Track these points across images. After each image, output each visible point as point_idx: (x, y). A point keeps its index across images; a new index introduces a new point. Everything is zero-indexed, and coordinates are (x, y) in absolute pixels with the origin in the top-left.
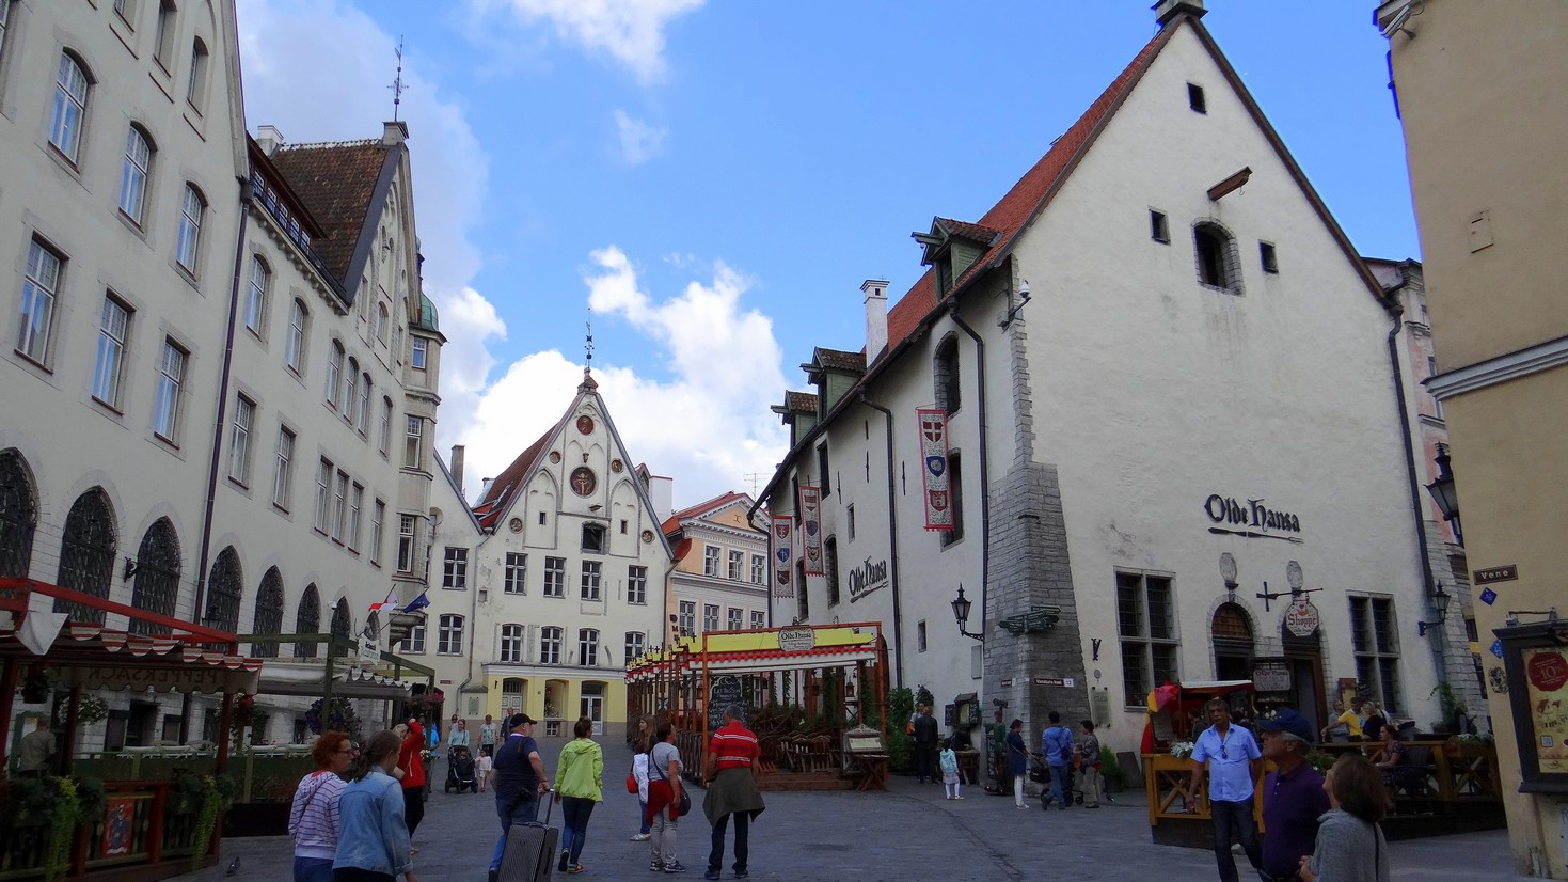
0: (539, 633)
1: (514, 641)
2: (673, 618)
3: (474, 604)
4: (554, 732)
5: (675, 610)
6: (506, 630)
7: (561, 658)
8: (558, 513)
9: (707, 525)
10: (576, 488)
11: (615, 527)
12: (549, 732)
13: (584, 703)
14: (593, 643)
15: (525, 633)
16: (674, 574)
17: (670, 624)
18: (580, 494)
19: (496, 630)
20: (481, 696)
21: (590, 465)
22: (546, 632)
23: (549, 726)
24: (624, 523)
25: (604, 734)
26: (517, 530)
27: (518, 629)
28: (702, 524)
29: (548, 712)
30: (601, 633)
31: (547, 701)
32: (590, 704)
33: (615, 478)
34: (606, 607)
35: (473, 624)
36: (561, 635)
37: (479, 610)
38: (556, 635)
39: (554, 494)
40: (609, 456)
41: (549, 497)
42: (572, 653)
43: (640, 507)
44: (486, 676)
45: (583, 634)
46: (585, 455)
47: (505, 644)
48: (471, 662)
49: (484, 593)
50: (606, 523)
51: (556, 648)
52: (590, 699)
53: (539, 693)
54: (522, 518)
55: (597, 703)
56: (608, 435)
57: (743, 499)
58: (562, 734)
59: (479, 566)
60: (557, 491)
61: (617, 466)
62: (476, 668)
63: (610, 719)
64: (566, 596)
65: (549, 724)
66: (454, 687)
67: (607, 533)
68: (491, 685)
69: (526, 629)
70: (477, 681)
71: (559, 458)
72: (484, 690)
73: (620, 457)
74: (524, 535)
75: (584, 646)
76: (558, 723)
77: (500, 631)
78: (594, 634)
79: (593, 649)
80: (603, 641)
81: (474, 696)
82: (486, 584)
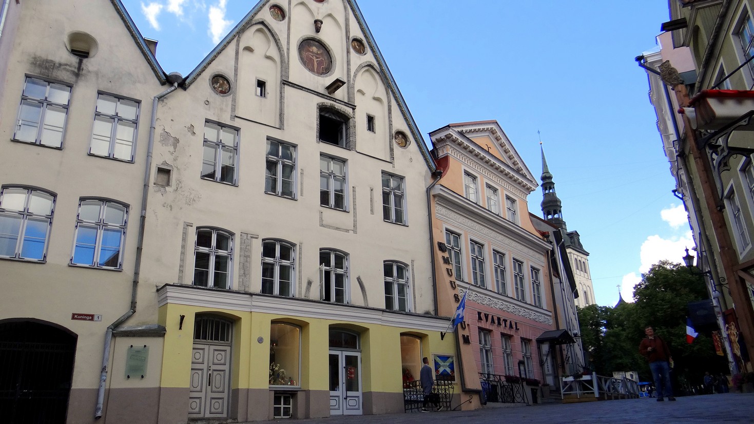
0: (257, 249)
1: (217, 257)
2: (442, 247)
3: (146, 186)
4: (286, 411)
5: (440, 237)
6: (203, 237)
7: (294, 290)
8: (285, 83)
9: (466, 143)
10: (307, 62)
11: (360, 122)
12: (277, 411)
13: (333, 360)
14: (340, 271)
15: (236, 244)
16: (437, 190)
17: (440, 255)
18: (311, 70)
19: (185, 234)
20: (152, 343)
21: (323, 36)
22: (268, 249)
23: (277, 400)
24: (370, 119)
25: (365, 413)
26: (222, 92)
27: (224, 238)
28: (460, 139)
29: (274, 377)
30: (351, 257)
31: (273, 358)
32: (342, 363)
33: (357, 60)
34: (355, 221)
35: (143, 218)
36: (292, 255)
37: (155, 198)
38: (285, 254)
39: (277, 58)
40: (347, 31)
41: (269, 62)
42: (310, 283)
43: (389, 102)
44: (163, 306)
45: (324, 257)
46: (318, 24)
47: (202, 260)
48: (135, 283)
49: (164, 172)
50: (348, 110)
51: (285, 272)
52: (342, 355)
53: (260, 340)
54: (230, 75)
55: (351, 362)
56: (345, 8)
57: (494, 127)
58: (301, 412)
59: (158, 131)
60: (282, 56)
61: (358, 45)
62: (145, 296)
63: (377, 386)
64: (298, 196)
65: (278, 396)
66: (100, 328)
67: (351, 124)
68: (171, 323)
69: (237, 239)
70: (144, 318)
71: (284, 17)
72: (160, 332)
73: (360, 35)
74: (234, 100)
75: (328, 274)
76: (292, 394)
77: (193, 238)
78: (341, 258)
79: (340, 279)
80: (354, 268)
81: (138, 343)
82: (169, 159)
